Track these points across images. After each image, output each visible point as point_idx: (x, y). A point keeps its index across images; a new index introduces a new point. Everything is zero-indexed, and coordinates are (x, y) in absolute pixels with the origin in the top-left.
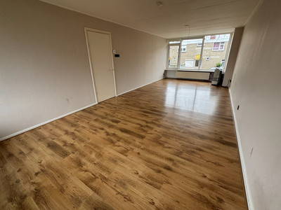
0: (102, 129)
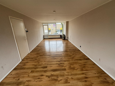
0: (42, 75)
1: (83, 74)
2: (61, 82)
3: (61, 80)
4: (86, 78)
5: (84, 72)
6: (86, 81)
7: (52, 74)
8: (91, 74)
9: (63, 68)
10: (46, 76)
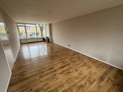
1: (82, 62)
2: (73, 72)
3: (72, 71)
4: (85, 64)
5: (82, 61)
6: (86, 65)
7: (63, 70)
8: (86, 61)
9: (67, 63)
10: (59, 74)
